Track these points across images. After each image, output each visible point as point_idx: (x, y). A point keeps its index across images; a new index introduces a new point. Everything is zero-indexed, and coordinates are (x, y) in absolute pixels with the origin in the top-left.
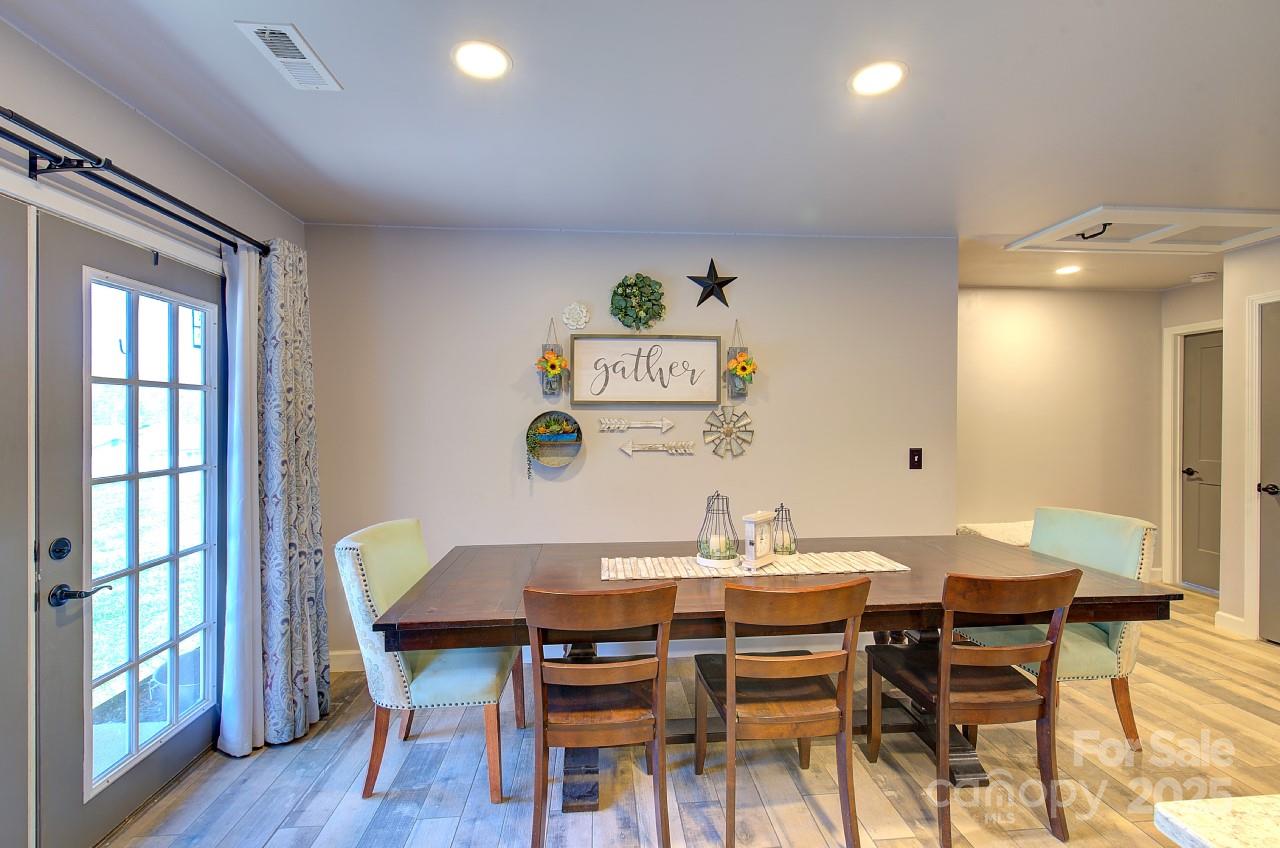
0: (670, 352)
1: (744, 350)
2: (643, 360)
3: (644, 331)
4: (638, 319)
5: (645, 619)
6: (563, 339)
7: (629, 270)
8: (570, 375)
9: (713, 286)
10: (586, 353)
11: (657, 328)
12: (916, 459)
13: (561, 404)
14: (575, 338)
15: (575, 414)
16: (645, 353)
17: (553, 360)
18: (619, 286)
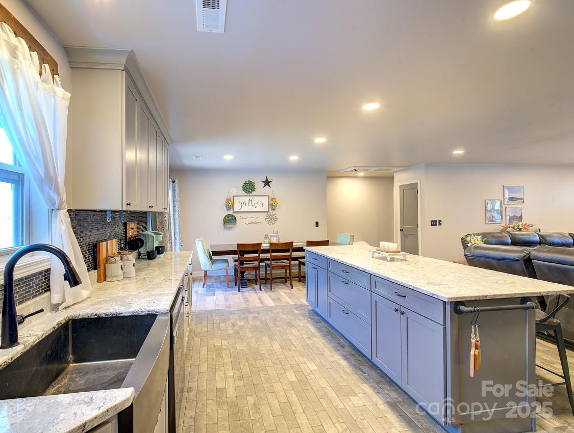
0: (257, 199)
1: (275, 199)
2: (250, 201)
3: (251, 194)
4: (249, 192)
5: (256, 249)
6: (231, 197)
7: (247, 180)
8: (233, 205)
9: (267, 183)
10: (237, 200)
11: (254, 193)
12: (317, 224)
13: (231, 212)
14: (234, 196)
15: (234, 215)
16: (251, 200)
17: (229, 202)
18: (244, 184)
